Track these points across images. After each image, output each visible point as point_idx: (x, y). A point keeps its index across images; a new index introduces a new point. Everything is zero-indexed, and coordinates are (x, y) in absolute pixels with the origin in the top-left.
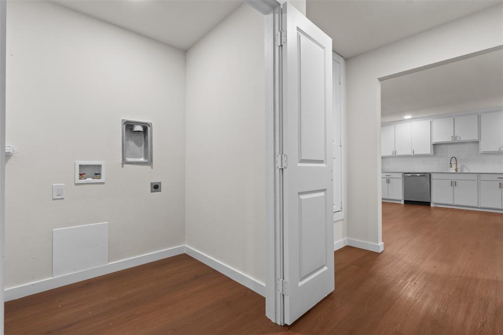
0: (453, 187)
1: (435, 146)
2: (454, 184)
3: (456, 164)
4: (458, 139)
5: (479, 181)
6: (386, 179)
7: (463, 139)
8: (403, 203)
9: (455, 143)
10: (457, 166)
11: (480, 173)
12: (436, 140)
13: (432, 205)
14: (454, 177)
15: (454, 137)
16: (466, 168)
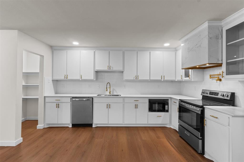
0: (108, 110)
1: (97, 72)
2: (108, 106)
3: (110, 88)
4: (111, 68)
5: (124, 103)
6: (56, 104)
7: (115, 69)
8: (70, 126)
9: (109, 72)
10: (110, 89)
11: (125, 97)
12: (98, 68)
13: (94, 126)
14: (109, 100)
15: (109, 67)
16: (116, 91)
